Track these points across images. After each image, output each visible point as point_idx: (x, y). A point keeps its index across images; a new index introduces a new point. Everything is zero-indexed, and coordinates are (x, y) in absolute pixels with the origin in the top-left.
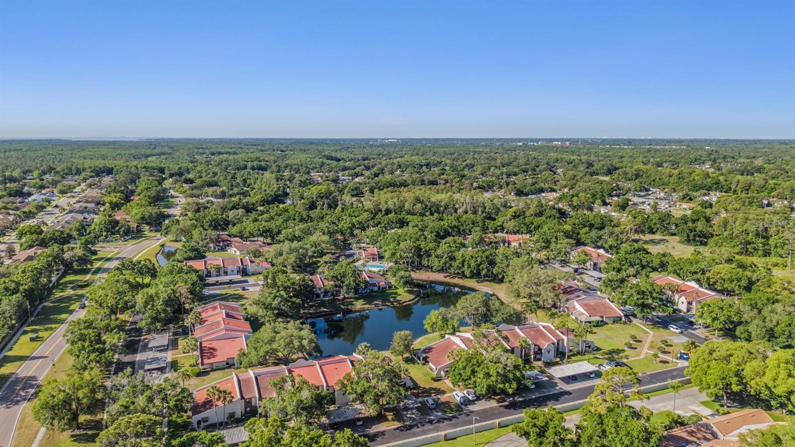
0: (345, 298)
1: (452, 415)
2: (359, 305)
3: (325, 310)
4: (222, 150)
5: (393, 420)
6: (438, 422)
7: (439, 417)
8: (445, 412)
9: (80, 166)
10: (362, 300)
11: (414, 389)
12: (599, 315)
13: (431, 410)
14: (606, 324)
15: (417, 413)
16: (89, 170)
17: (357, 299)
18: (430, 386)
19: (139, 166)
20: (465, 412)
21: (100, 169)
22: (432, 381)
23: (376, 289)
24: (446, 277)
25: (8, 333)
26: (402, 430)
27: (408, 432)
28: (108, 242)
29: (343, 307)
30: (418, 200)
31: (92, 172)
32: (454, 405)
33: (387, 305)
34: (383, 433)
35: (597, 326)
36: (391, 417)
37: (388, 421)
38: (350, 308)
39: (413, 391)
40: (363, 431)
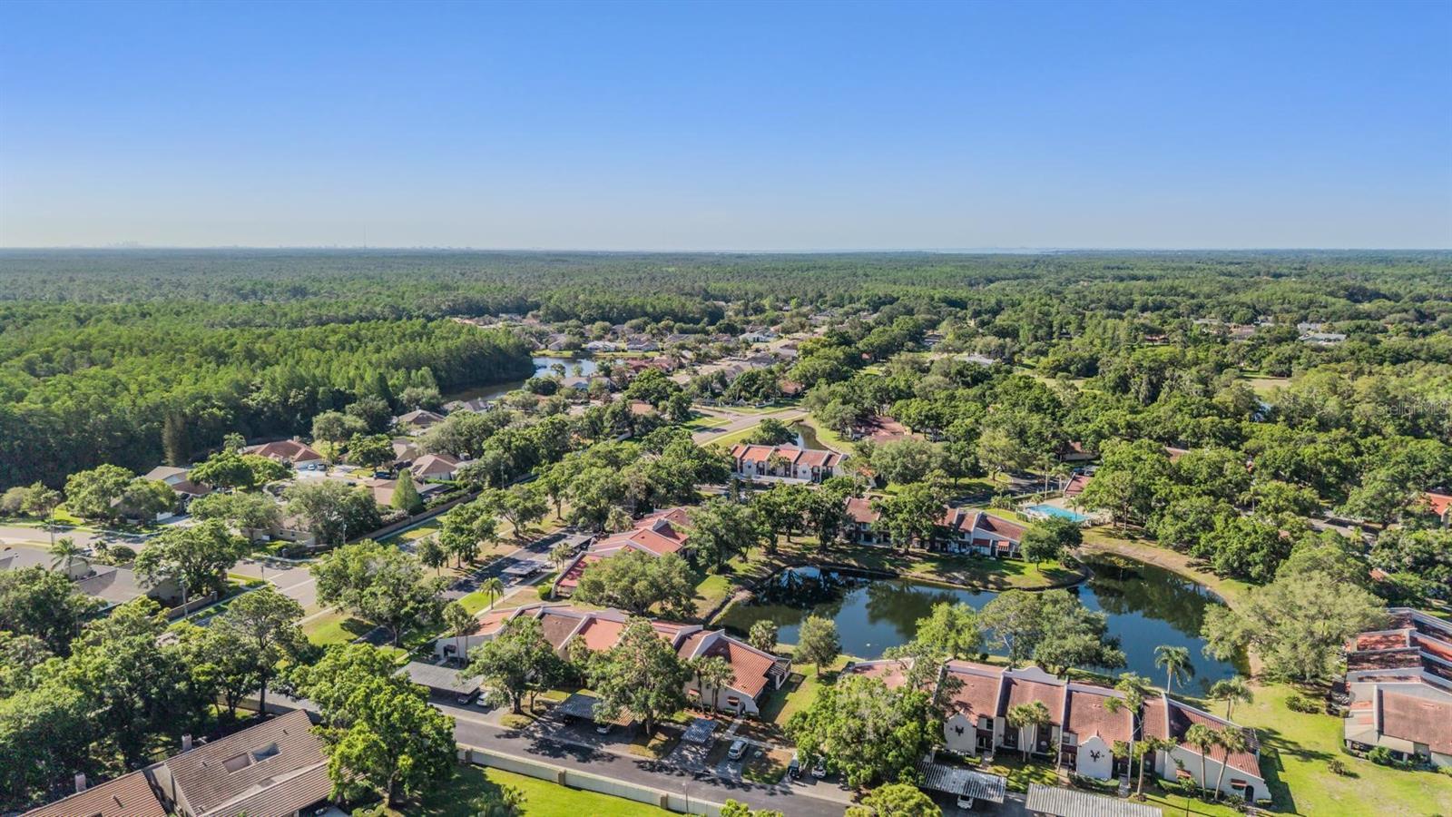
0: (907, 553)
1: (749, 782)
2: (920, 571)
3: (853, 563)
5: (653, 748)
6: (714, 782)
7: (723, 776)
8: (745, 772)
9: (855, 295)
10: (934, 564)
11: (754, 719)
12: (1418, 739)
13: (729, 759)
14: (1435, 769)
15: (701, 756)
16: (863, 300)
17: (930, 559)
19: (936, 297)
20: (777, 787)
21: (880, 298)
23: (987, 551)
24: (1189, 565)
26: (642, 767)
27: (648, 773)
29: (887, 566)
31: (867, 303)
32: (776, 769)
33: (972, 586)
34: (612, 758)
35: (1390, 763)
36: (657, 742)
37: (645, 745)
38: (898, 571)
39: (750, 721)
40: (595, 744)
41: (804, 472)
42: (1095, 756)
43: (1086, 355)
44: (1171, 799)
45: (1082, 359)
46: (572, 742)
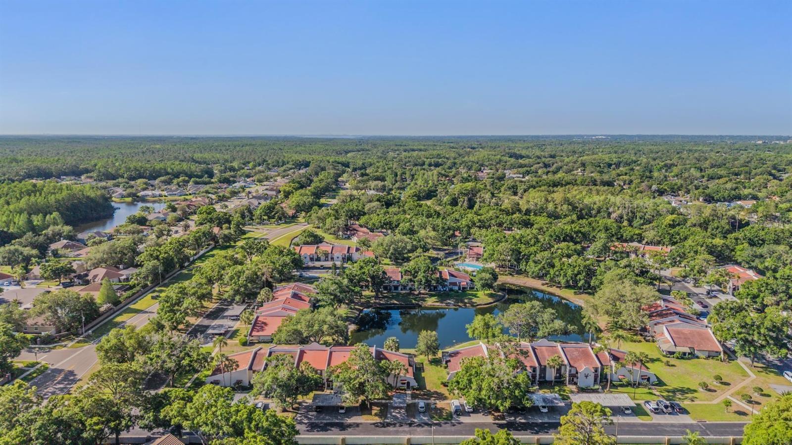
0: (420, 293)
1: (438, 422)
2: (431, 302)
3: (396, 302)
4: (415, 148)
5: (376, 415)
6: (419, 425)
7: (423, 421)
8: (432, 417)
9: (285, 160)
10: (436, 298)
11: (417, 389)
12: (689, 346)
13: (420, 413)
14: (698, 357)
15: (404, 414)
16: (291, 163)
17: (431, 296)
18: (436, 390)
19: (331, 161)
20: (453, 421)
21: (300, 162)
22: (442, 386)
23: (456, 288)
24: (543, 285)
25: (140, 290)
26: (377, 426)
27: (383, 429)
28: (264, 224)
29: (414, 301)
30: (567, 201)
31: (293, 165)
32: (447, 413)
33: (459, 306)
34: (358, 425)
35: (682, 358)
36: (376, 411)
37: (371, 414)
38: (420, 303)
39: (415, 391)
40: (342, 419)
41: (338, 258)
42: (586, 377)
43: (426, 189)
44: (620, 389)
45: (425, 191)
46: (328, 421)
